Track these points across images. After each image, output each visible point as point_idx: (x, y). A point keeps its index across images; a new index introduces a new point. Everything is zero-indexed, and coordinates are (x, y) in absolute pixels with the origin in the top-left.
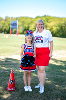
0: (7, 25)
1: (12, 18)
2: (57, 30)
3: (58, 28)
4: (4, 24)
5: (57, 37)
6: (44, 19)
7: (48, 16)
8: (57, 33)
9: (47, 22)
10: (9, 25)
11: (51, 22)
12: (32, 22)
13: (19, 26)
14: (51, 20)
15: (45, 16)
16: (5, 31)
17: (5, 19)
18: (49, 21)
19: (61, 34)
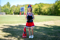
0: (18, 9)
1: (21, 5)
3: (48, 10)
4: (16, 9)
5: (48, 15)
6: (40, 5)
7: (42, 3)
8: (48, 13)
9: (42, 6)
10: (19, 9)
13: (25, 10)
15: (40, 3)
16: (17, 13)
17: (16, 6)
18: (43, 6)
19: (50, 13)
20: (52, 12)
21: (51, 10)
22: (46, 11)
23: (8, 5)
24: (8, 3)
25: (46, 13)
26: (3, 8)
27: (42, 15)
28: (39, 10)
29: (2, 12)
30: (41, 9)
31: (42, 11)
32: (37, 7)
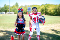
0: (25, 9)
2: (54, 11)
3: (54, 10)
5: (54, 15)
6: (46, 6)
7: (48, 4)
8: (54, 13)
9: (48, 7)
11: (50, 7)
12: (39, 8)
14: (50, 6)
15: (47, 4)
16: (25, 13)
18: (49, 7)
19: (56, 14)
20: (57, 12)
21: (56, 10)
22: (51, 12)
23: (16, 5)
24: (17, 3)
25: (52, 13)
26: (12, 8)
27: (48, 15)
28: (45, 10)
29: (11, 12)
30: (47, 10)
31: (48, 11)
32: (43, 7)
